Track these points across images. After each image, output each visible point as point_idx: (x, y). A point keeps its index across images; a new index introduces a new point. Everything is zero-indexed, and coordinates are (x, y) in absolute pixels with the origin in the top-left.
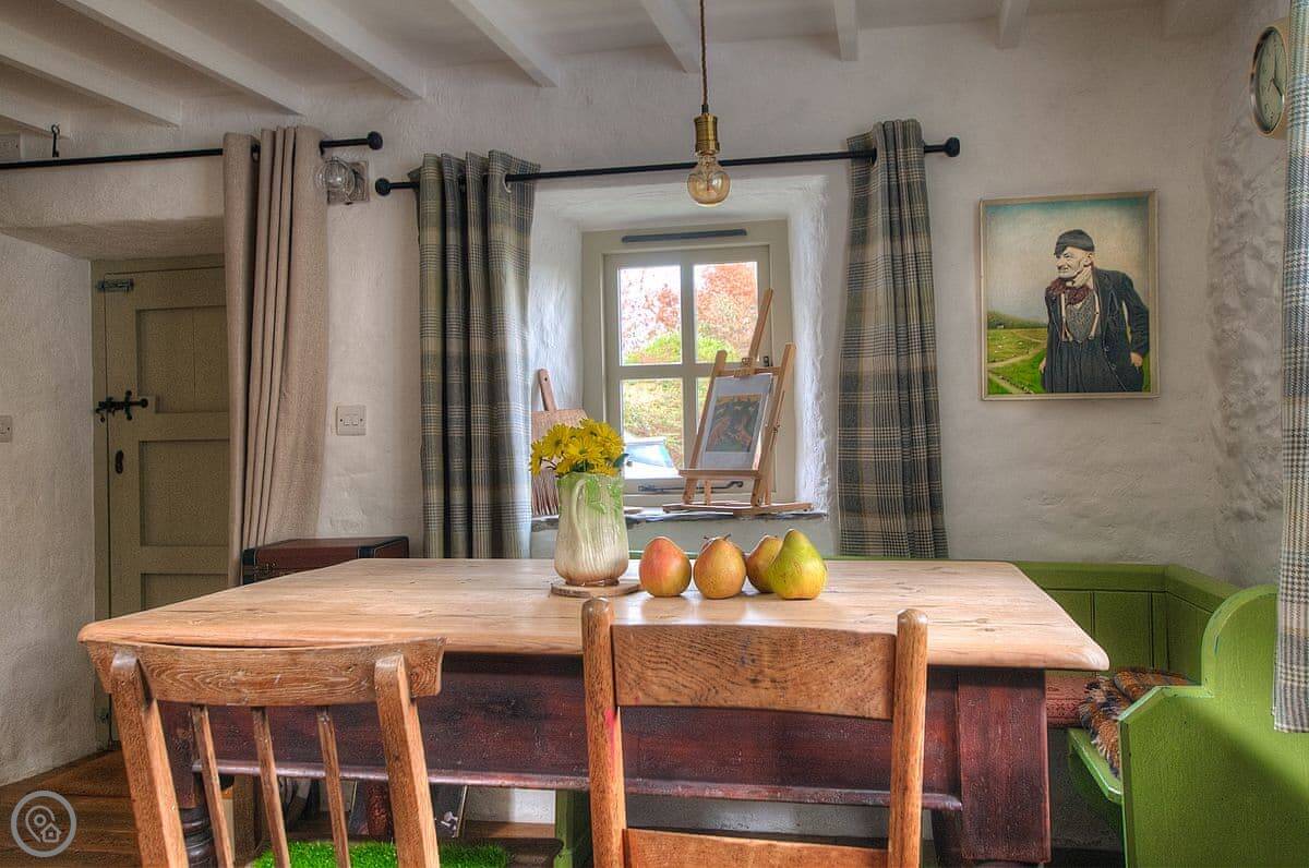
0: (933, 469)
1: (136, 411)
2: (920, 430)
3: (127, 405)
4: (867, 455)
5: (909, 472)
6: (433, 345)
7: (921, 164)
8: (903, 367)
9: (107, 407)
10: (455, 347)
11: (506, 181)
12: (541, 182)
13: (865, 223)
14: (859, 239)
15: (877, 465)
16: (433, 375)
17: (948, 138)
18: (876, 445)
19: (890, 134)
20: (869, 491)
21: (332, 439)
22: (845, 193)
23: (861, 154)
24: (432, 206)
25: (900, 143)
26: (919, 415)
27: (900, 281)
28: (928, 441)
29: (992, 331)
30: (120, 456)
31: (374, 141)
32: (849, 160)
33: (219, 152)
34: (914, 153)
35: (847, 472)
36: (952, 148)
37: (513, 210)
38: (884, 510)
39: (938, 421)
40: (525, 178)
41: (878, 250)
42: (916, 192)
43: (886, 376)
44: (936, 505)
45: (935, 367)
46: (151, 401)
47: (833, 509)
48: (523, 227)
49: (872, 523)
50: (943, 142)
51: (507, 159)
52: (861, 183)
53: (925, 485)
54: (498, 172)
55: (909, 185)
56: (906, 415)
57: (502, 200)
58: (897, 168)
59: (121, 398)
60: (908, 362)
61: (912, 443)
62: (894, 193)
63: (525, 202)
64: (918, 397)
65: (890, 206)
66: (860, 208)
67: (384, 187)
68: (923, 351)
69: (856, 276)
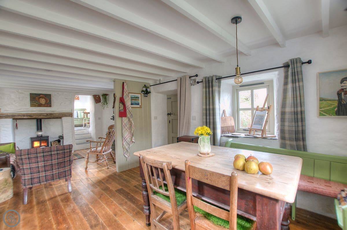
0: (303, 132)
1: (171, 115)
2: (300, 124)
3: (170, 114)
4: (287, 128)
5: (297, 132)
6: (204, 107)
7: (301, 67)
8: (296, 110)
9: (168, 114)
10: (208, 107)
11: (216, 79)
12: (222, 79)
13: (287, 81)
14: (286, 84)
15: (289, 131)
16: (205, 112)
17: (309, 60)
18: (289, 126)
19: (292, 62)
20: (287, 136)
21: (192, 121)
22: (283, 74)
23: (286, 66)
24: (204, 85)
25: (295, 63)
26: (300, 120)
27: (295, 92)
28: (302, 126)
29: (321, 102)
30: (170, 121)
31: (197, 76)
32: (284, 68)
33: (177, 80)
34: (299, 65)
35: (282, 131)
36: (309, 62)
37: (217, 84)
38: (290, 139)
39: (305, 121)
40: (219, 79)
41: (290, 86)
42: (299, 73)
43: (291, 112)
44: (304, 139)
45: (304, 110)
46: (173, 114)
47: (279, 138)
48: (219, 87)
49: (288, 142)
50: (307, 61)
51: (216, 76)
52: (286, 72)
53: (301, 135)
54: (214, 78)
55: (297, 72)
56: (296, 120)
57: (215, 83)
58: (294, 68)
59: (170, 113)
60: (297, 109)
61: (298, 126)
62: (294, 74)
63: (220, 83)
64: (299, 116)
65: (292, 76)
66: (286, 77)
67: (198, 83)
68: (301, 106)
69: (285, 91)
